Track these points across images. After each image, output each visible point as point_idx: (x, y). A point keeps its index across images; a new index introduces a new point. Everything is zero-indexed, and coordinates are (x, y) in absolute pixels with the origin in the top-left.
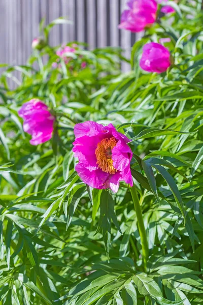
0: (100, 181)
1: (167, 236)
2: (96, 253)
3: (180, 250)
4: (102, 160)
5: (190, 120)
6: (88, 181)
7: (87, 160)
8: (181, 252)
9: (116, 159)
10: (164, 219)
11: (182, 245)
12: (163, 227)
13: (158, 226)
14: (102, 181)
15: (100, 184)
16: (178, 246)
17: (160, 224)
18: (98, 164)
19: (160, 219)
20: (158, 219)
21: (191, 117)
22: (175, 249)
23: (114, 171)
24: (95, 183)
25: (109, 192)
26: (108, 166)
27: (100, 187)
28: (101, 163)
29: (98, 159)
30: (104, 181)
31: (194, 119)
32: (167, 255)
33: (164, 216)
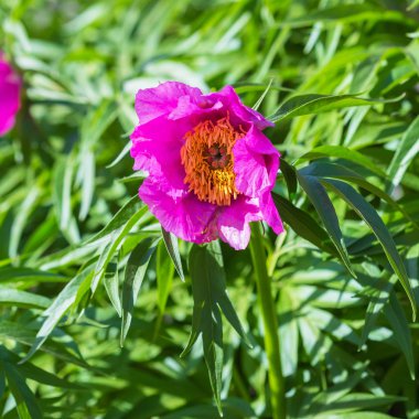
0: (197, 225)
1: (328, 343)
2: (149, 392)
3: (364, 375)
4: (199, 174)
5: (365, 70)
6: (173, 224)
7: (165, 175)
8: (366, 378)
9: (242, 170)
10: (314, 303)
11: (367, 362)
12: (314, 323)
13: (302, 321)
14: (199, 223)
15: (197, 230)
16: (358, 366)
17: (304, 315)
18: (188, 184)
19: (304, 304)
20: (296, 305)
21: (367, 63)
22: (352, 372)
23: (228, 198)
24: (186, 230)
25: (208, 248)
26: (212, 186)
27: (197, 237)
28: (196, 181)
29: (189, 170)
30: (204, 223)
31: (376, 68)
32: (332, 387)
33: (313, 297)
